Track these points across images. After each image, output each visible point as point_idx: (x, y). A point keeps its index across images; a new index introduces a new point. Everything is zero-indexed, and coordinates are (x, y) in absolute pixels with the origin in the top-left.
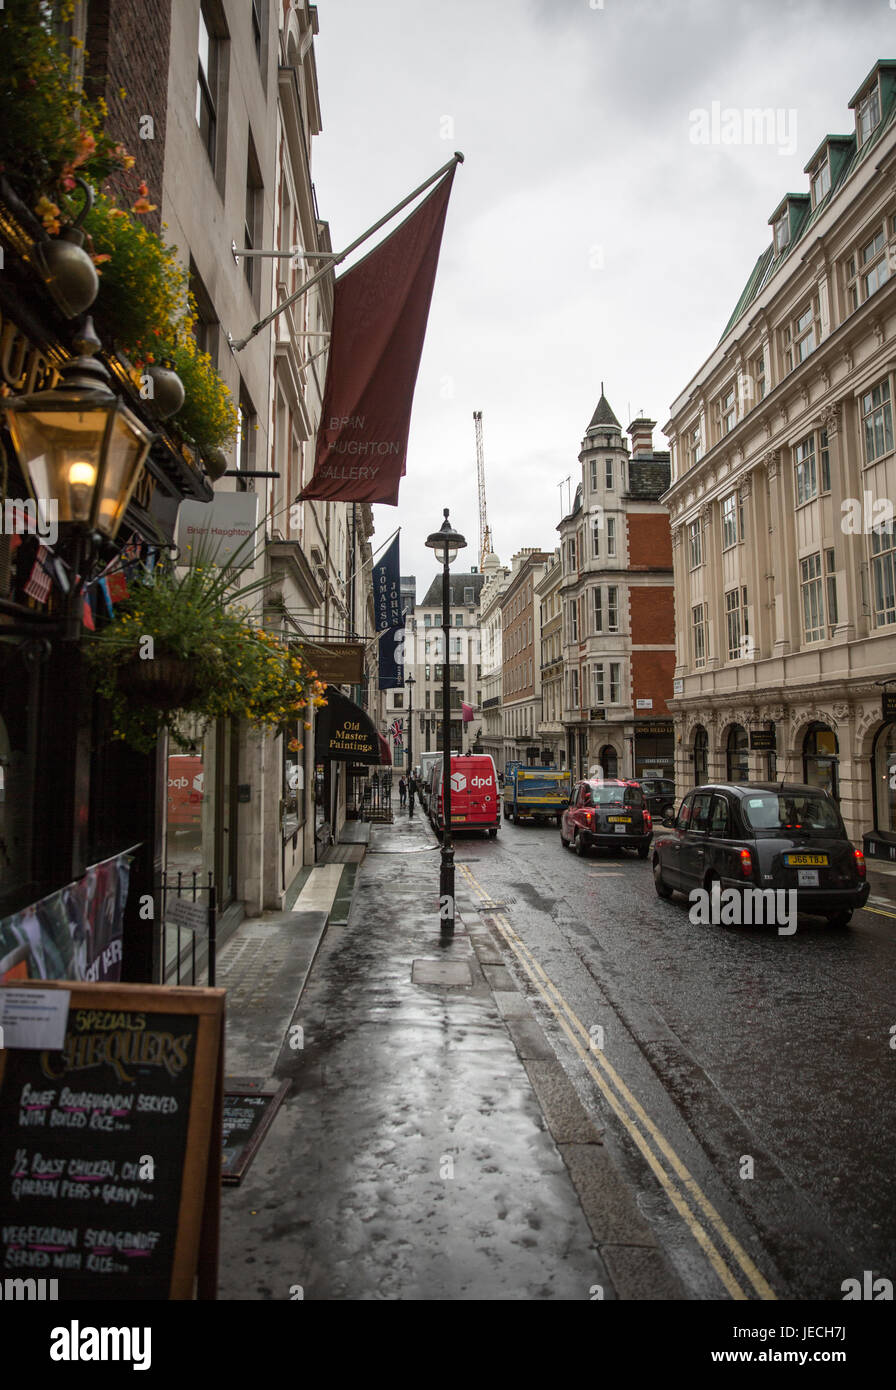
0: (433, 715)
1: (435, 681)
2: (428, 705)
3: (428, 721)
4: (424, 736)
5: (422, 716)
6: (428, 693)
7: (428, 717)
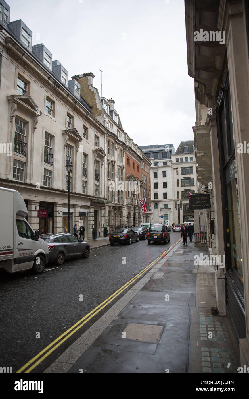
0: (181, 202)
1: (181, 186)
2: (178, 198)
3: (179, 204)
4: (177, 211)
5: (176, 202)
6: (178, 192)
7: (178, 202)
